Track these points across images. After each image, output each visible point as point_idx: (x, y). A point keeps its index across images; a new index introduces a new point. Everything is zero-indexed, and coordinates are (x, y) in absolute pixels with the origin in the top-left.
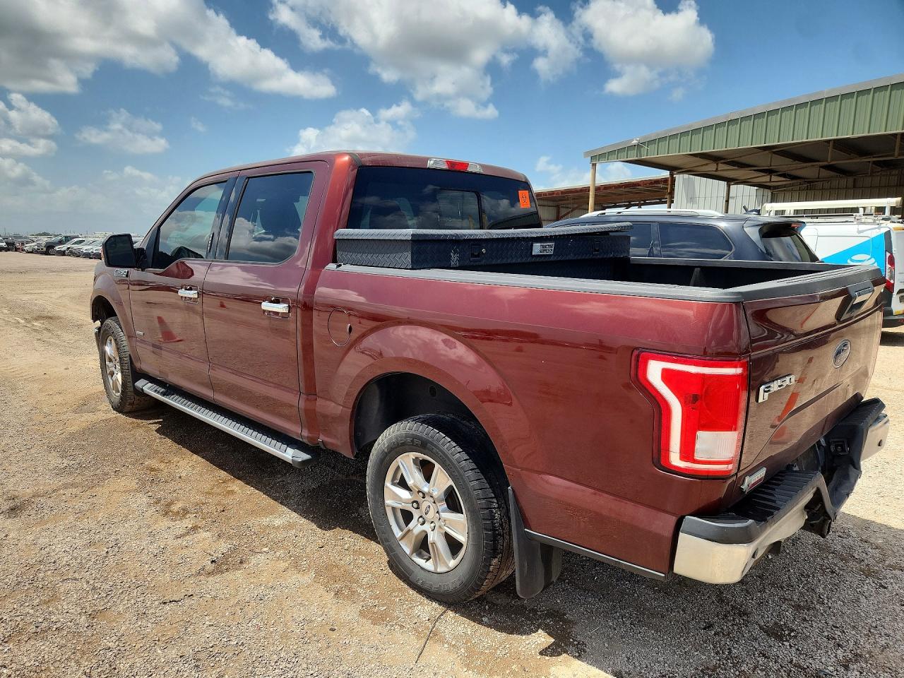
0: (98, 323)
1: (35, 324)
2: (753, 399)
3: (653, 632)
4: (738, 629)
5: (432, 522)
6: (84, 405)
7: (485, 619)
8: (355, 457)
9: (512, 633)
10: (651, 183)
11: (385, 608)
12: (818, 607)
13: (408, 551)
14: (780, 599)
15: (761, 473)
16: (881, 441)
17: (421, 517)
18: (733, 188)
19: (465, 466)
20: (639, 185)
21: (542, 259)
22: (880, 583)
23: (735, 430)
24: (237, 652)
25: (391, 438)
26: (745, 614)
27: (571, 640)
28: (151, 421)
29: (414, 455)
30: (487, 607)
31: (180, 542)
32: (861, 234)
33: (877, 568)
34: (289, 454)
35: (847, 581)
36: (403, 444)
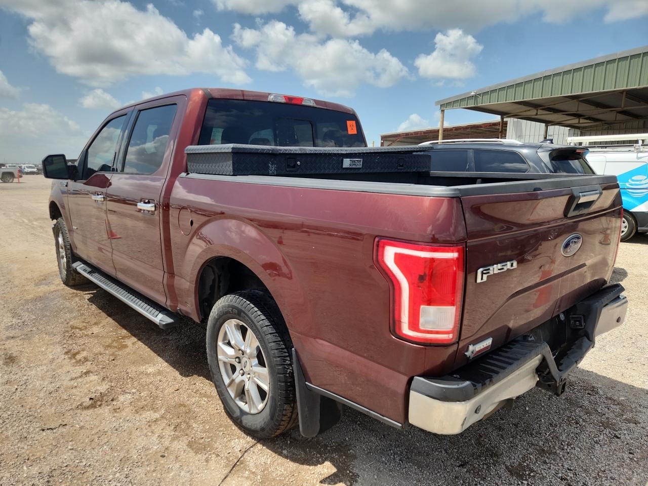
0: (55, 221)
1: (35, 223)
2: (470, 279)
3: (416, 467)
4: (487, 468)
5: (249, 374)
6: (44, 280)
7: (285, 452)
8: (201, 322)
9: (303, 464)
10: (490, 126)
11: (209, 440)
12: (558, 452)
13: (233, 395)
14: (528, 444)
15: (488, 342)
16: (619, 317)
17: (242, 369)
18: (551, 128)
19: (266, 331)
20: (481, 127)
21: (352, 171)
22: (615, 434)
23: (454, 305)
24: (82, 472)
25: (219, 307)
26: (496, 455)
27: (348, 472)
28: (87, 292)
29: (235, 322)
30: (289, 442)
31: (72, 383)
32: (639, 160)
33: (615, 421)
34: (160, 319)
35: (587, 431)
36: (227, 312)
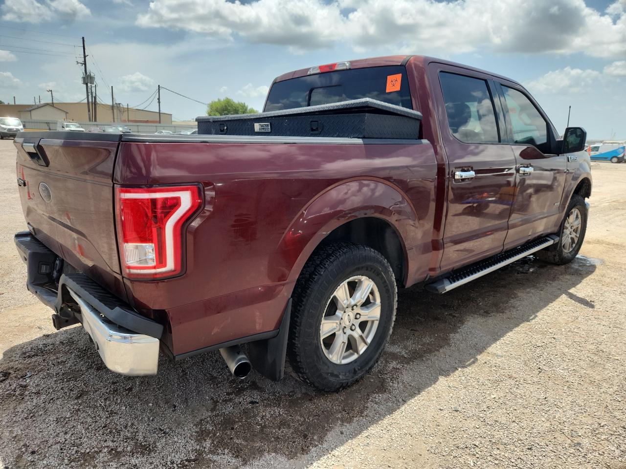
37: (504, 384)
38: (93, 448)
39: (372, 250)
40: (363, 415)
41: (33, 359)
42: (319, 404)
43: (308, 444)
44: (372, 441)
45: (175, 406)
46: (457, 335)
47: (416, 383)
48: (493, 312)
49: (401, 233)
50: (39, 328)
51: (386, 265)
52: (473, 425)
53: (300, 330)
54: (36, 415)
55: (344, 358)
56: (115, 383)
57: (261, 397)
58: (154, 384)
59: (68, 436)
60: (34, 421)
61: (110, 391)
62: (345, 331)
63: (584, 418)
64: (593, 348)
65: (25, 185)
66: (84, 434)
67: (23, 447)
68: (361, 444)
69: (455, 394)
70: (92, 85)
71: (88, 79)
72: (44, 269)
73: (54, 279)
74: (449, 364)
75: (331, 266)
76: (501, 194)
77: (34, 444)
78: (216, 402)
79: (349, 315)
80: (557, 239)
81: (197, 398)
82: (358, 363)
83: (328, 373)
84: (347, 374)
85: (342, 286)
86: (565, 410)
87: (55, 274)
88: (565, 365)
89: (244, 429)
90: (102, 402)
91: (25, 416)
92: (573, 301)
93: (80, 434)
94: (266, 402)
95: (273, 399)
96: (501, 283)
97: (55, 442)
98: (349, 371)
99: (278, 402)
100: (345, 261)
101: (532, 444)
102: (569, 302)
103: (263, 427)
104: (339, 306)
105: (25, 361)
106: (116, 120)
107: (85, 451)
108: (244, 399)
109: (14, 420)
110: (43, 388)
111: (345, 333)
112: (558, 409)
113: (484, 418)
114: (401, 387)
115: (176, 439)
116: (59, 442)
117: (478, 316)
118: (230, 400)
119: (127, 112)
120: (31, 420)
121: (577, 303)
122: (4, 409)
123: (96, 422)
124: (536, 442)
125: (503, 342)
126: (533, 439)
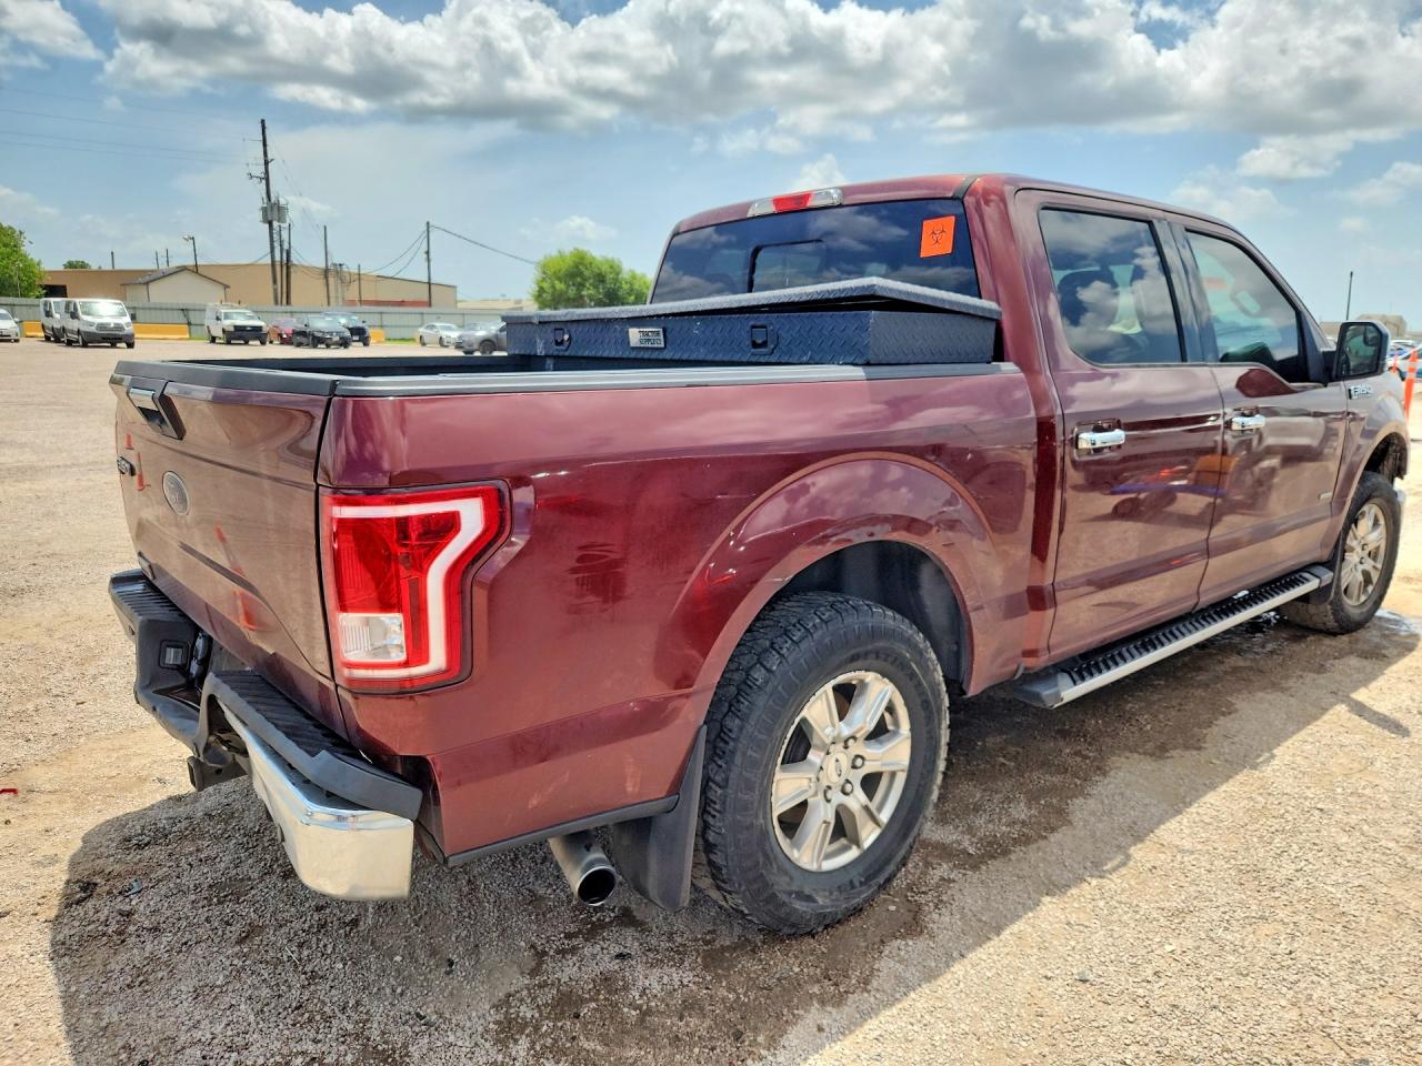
21: (648, 355)
37: (1196, 920)
38: (272, 1056)
39: (890, 613)
40: (869, 987)
41: (147, 853)
42: (772, 963)
43: (744, 1055)
44: (889, 1050)
45: (451, 963)
46: (1091, 802)
47: (992, 914)
48: (1175, 748)
49: (954, 574)
50: (160, 780)
51: (921, 646)
52: (1122, 1014)
53: (726, 797)
54: (151, 978)
55: (828, 856)
56: (322, 908)
57: (641, 944)
58: (407, 910)
59: (218, 1028)
60: (146, 992)
61: (311, 927)
62: (829, 795)
63: (1378, 1000)
64: (1407, 834)
65: (132, 472)
66: (253, 1025)
67: (122, 1051)
68: (863, 1056)
69: (1081, 940)
70: (282, 225)
71: (273, 213)
72: (172, 657)
73: (194, 680)
74: (1069, 871)
75: (796, 653)
76: (1199, 472)
77: (147, 1045)
78: (541, 955)
79: (837, 761)
80: (1328, 576)
81: (500, 944)
82: (860, 869)
83: (790, 894)
84: (835, 893)
85: (821, 695)
86: (1335, 981)
87: (194, 668)
88: (1340, 874)
89: (601, 1018)
90: (292, 952)
91: (128, 982)
92: (1365, 723)
93: (245, 1024)
94: (652, 955)
95: (667, 950)
96: (1198, 678)
97: (189, 1040)
98: (839, 887)
99: (678, 955)
100: (827, 640)
101: (1256, 1059)
102: (1356, 723)
103: (645, 1013)
104: (815, 741)
105: (129, 858)
106: (332, 300)
107: (255, 1062)
108: (602, 949)
109: (104, 990)
110: (167, 918)
111: (828, 801)
112: (1320, 979)
113: (1146, 999)
114: (960, 923)
115: (452, 1039)
116: (200, 1040)
117: (1142, 757)
118: (573, 950)
119: (357, 282)
120: (140, 989)
121: (1373, 726)
122: (83, 964)
123: (280, 996)
124: (1266, 1055)
125: (1197, 819)
126: (1257, 1048)
